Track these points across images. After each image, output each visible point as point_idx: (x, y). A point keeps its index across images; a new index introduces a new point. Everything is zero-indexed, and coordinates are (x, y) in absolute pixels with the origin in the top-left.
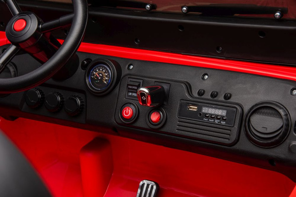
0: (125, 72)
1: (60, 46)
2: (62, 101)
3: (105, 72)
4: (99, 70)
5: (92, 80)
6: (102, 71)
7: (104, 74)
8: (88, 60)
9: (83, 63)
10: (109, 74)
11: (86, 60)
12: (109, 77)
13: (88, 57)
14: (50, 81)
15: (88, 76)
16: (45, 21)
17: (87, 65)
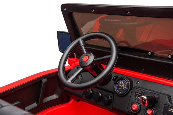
0: (135, 85)
1: (104, 69)
2: (102, 96)
3: (124, 84)
4: (121, 83)
5: (118, 87)
6: (123, 83)
7: (124, 85)
8: (117, 77)
9: (114, 78)
10: (126, 85)
11: (115, 76)
12: (126, 87)
13: (116, 75)
14: (98, 86)
15: (116, 85)
16: (97, 58)
17: (116, 79)
